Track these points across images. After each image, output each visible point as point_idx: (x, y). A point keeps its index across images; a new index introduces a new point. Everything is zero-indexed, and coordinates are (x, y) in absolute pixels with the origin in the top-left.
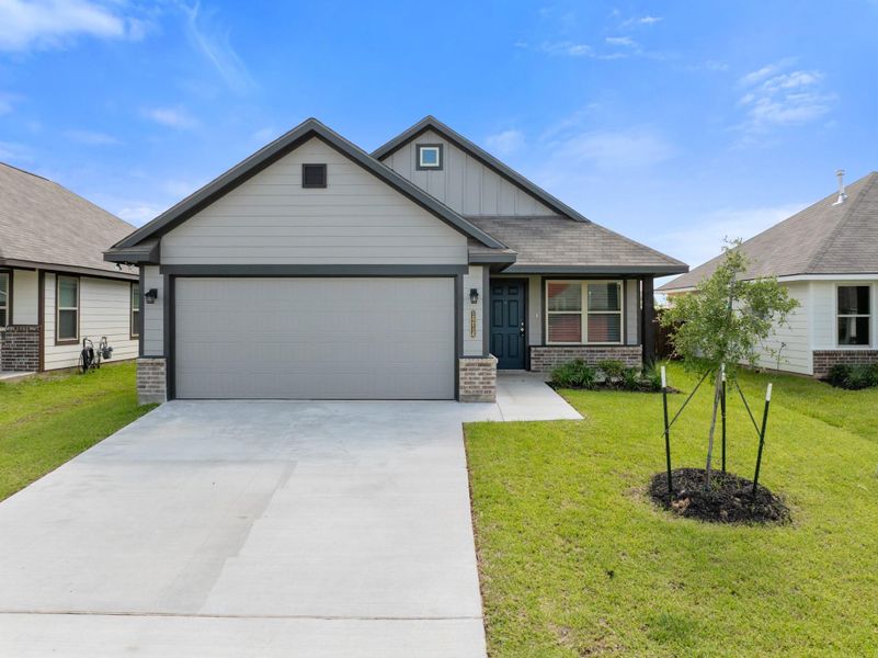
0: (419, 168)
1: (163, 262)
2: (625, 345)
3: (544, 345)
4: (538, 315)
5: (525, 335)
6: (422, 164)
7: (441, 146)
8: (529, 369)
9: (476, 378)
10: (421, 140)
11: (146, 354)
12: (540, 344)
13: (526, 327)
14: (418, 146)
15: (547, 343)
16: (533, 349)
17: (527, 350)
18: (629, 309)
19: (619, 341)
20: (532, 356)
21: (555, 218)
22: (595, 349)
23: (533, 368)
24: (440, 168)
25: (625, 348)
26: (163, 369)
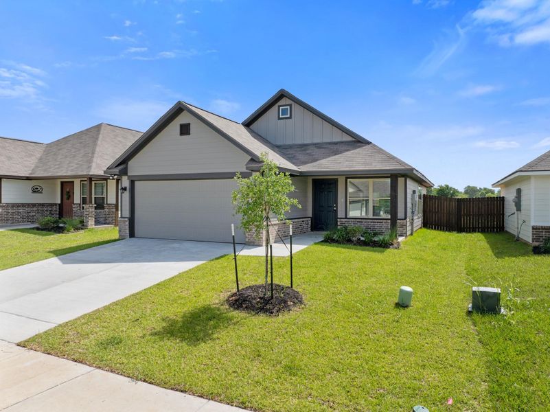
0: (280, 119)
1: (129, 174)
3: (346, 218)
4: (343, 200)
5: (336, 212)
6: (281, 117)
7: (290, 105)
10: (280, 103)
11: (123, 216)
12: (344, 217)
13: (336, 207)
14: (279, 106)
15: (348, 217)
16: (339, 220)
17: (336, 220)
20: (339, 224)
21: (354, 142)
22: (376, 221)
24: (290, 117)
26: (127, 223)
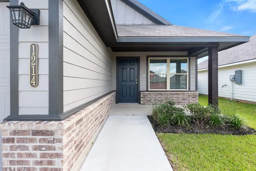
2: (189, 90)
3: (147, 91)
5: (138, 86)
8: (140, 103)
9: (30, 155)
13: (138, 81)
15: (149, 90)
16: (142, 93)
17: (138, 93)
18: (191, 72)
19: (186, 89)
22: (174, 93)
23: (142, 102)
25: (190, 93)
